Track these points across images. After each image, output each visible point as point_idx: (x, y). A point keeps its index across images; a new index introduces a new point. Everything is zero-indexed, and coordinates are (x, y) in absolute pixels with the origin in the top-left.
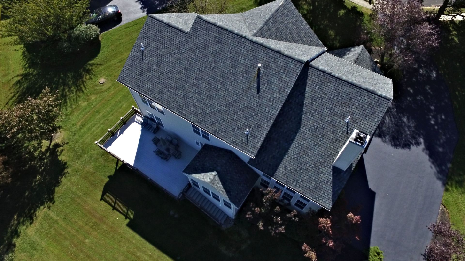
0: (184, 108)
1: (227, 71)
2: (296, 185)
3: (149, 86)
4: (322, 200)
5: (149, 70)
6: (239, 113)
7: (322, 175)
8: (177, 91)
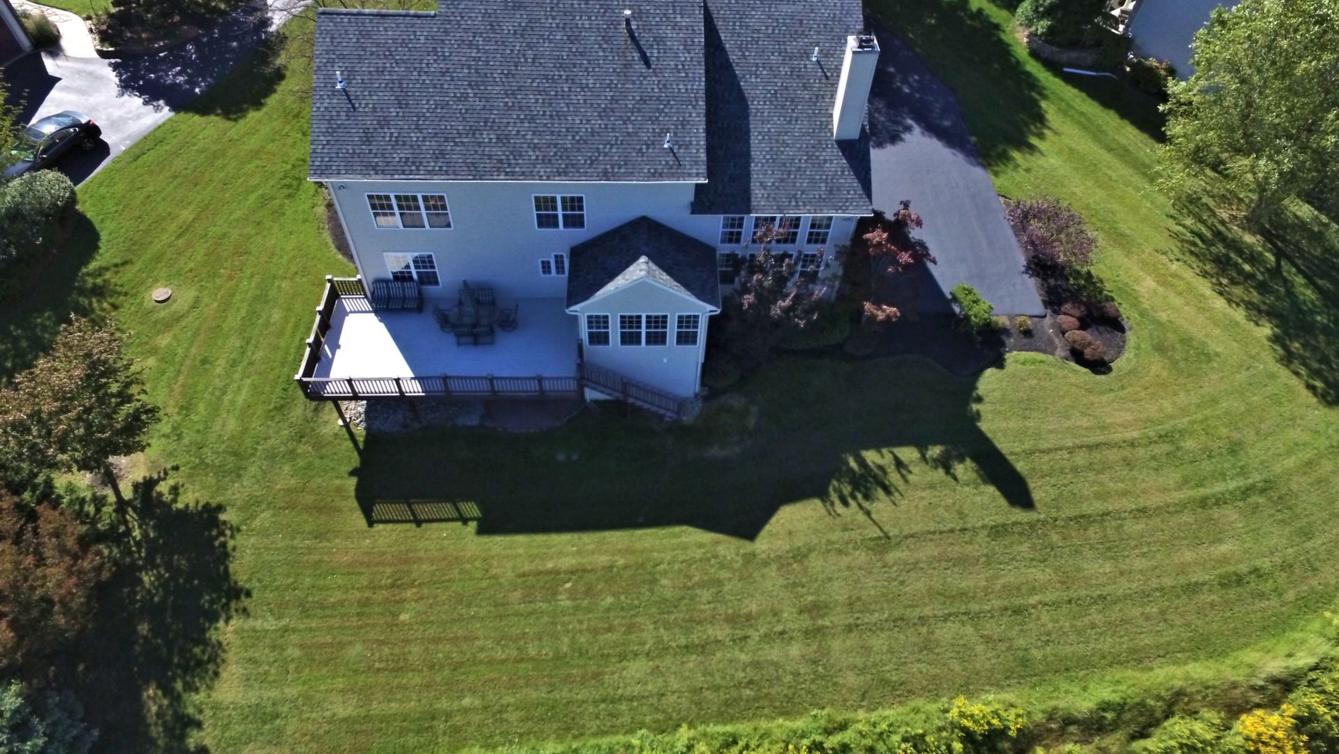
0: (513, 162)
1: (564, 53)
2: (797, 205)
3: (401, 155)
4: (851, 205)
5: (384, 123)
6: (633, 118)
7: (827, 165)
8: (477, 136)
